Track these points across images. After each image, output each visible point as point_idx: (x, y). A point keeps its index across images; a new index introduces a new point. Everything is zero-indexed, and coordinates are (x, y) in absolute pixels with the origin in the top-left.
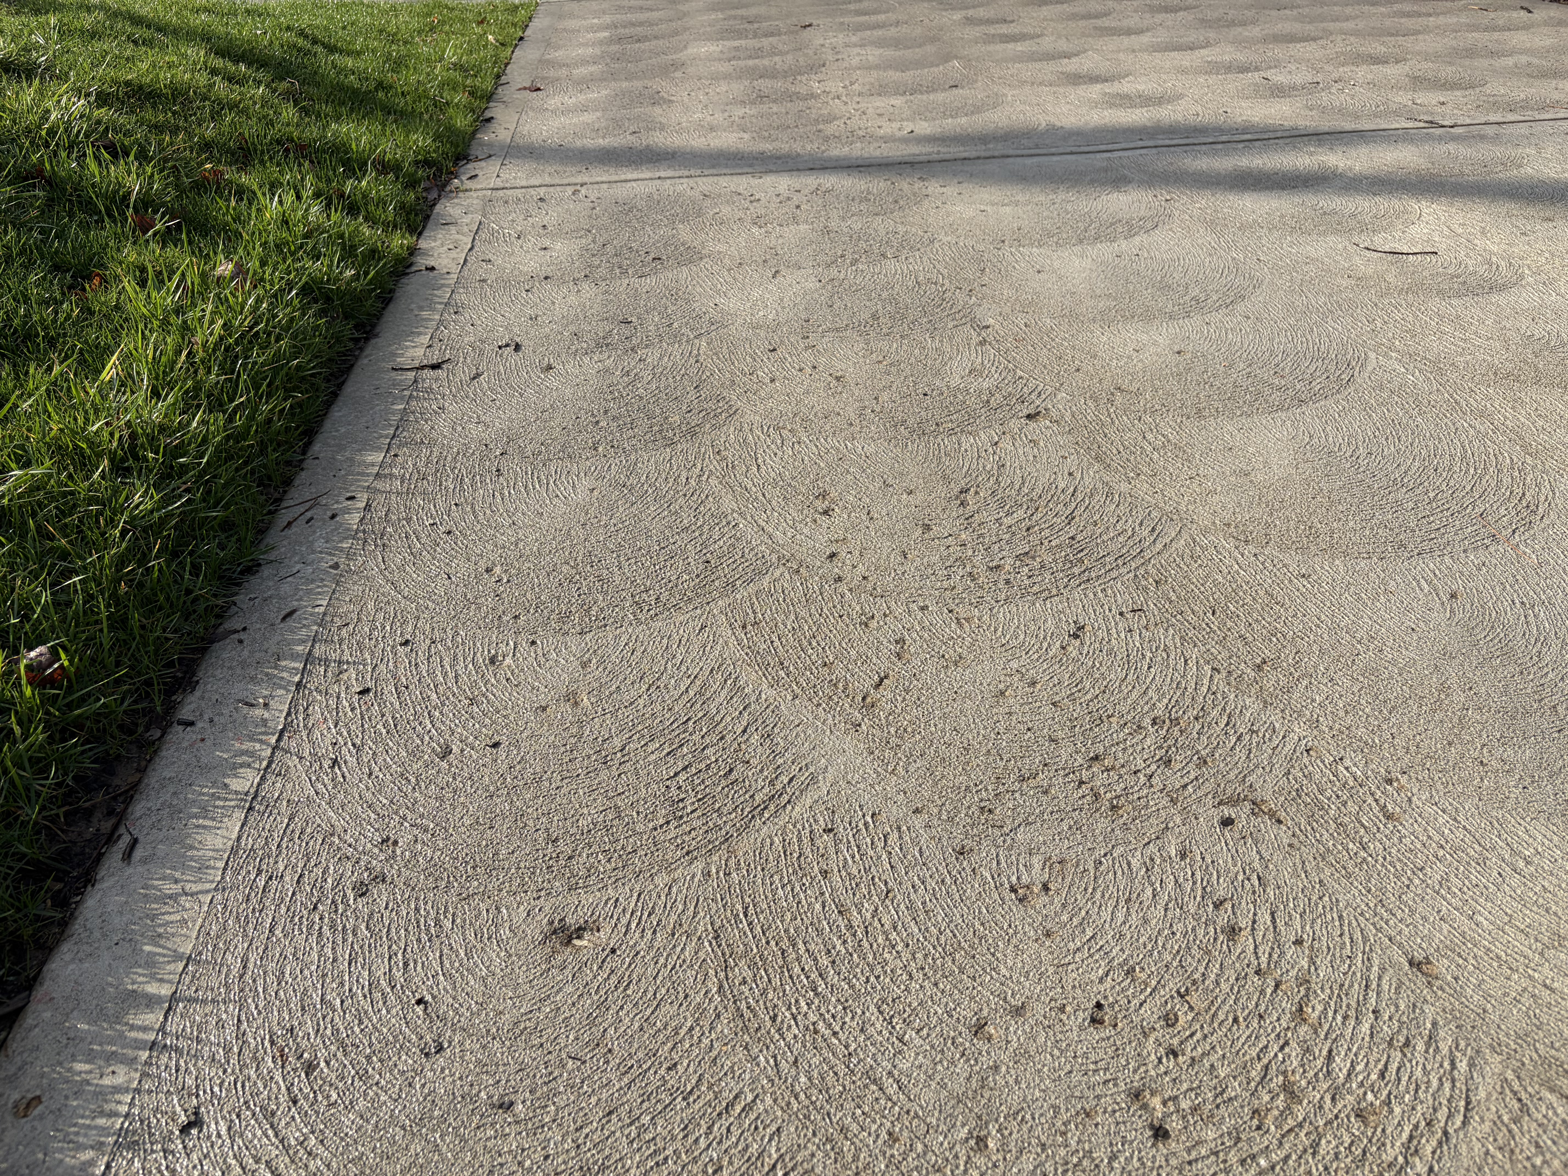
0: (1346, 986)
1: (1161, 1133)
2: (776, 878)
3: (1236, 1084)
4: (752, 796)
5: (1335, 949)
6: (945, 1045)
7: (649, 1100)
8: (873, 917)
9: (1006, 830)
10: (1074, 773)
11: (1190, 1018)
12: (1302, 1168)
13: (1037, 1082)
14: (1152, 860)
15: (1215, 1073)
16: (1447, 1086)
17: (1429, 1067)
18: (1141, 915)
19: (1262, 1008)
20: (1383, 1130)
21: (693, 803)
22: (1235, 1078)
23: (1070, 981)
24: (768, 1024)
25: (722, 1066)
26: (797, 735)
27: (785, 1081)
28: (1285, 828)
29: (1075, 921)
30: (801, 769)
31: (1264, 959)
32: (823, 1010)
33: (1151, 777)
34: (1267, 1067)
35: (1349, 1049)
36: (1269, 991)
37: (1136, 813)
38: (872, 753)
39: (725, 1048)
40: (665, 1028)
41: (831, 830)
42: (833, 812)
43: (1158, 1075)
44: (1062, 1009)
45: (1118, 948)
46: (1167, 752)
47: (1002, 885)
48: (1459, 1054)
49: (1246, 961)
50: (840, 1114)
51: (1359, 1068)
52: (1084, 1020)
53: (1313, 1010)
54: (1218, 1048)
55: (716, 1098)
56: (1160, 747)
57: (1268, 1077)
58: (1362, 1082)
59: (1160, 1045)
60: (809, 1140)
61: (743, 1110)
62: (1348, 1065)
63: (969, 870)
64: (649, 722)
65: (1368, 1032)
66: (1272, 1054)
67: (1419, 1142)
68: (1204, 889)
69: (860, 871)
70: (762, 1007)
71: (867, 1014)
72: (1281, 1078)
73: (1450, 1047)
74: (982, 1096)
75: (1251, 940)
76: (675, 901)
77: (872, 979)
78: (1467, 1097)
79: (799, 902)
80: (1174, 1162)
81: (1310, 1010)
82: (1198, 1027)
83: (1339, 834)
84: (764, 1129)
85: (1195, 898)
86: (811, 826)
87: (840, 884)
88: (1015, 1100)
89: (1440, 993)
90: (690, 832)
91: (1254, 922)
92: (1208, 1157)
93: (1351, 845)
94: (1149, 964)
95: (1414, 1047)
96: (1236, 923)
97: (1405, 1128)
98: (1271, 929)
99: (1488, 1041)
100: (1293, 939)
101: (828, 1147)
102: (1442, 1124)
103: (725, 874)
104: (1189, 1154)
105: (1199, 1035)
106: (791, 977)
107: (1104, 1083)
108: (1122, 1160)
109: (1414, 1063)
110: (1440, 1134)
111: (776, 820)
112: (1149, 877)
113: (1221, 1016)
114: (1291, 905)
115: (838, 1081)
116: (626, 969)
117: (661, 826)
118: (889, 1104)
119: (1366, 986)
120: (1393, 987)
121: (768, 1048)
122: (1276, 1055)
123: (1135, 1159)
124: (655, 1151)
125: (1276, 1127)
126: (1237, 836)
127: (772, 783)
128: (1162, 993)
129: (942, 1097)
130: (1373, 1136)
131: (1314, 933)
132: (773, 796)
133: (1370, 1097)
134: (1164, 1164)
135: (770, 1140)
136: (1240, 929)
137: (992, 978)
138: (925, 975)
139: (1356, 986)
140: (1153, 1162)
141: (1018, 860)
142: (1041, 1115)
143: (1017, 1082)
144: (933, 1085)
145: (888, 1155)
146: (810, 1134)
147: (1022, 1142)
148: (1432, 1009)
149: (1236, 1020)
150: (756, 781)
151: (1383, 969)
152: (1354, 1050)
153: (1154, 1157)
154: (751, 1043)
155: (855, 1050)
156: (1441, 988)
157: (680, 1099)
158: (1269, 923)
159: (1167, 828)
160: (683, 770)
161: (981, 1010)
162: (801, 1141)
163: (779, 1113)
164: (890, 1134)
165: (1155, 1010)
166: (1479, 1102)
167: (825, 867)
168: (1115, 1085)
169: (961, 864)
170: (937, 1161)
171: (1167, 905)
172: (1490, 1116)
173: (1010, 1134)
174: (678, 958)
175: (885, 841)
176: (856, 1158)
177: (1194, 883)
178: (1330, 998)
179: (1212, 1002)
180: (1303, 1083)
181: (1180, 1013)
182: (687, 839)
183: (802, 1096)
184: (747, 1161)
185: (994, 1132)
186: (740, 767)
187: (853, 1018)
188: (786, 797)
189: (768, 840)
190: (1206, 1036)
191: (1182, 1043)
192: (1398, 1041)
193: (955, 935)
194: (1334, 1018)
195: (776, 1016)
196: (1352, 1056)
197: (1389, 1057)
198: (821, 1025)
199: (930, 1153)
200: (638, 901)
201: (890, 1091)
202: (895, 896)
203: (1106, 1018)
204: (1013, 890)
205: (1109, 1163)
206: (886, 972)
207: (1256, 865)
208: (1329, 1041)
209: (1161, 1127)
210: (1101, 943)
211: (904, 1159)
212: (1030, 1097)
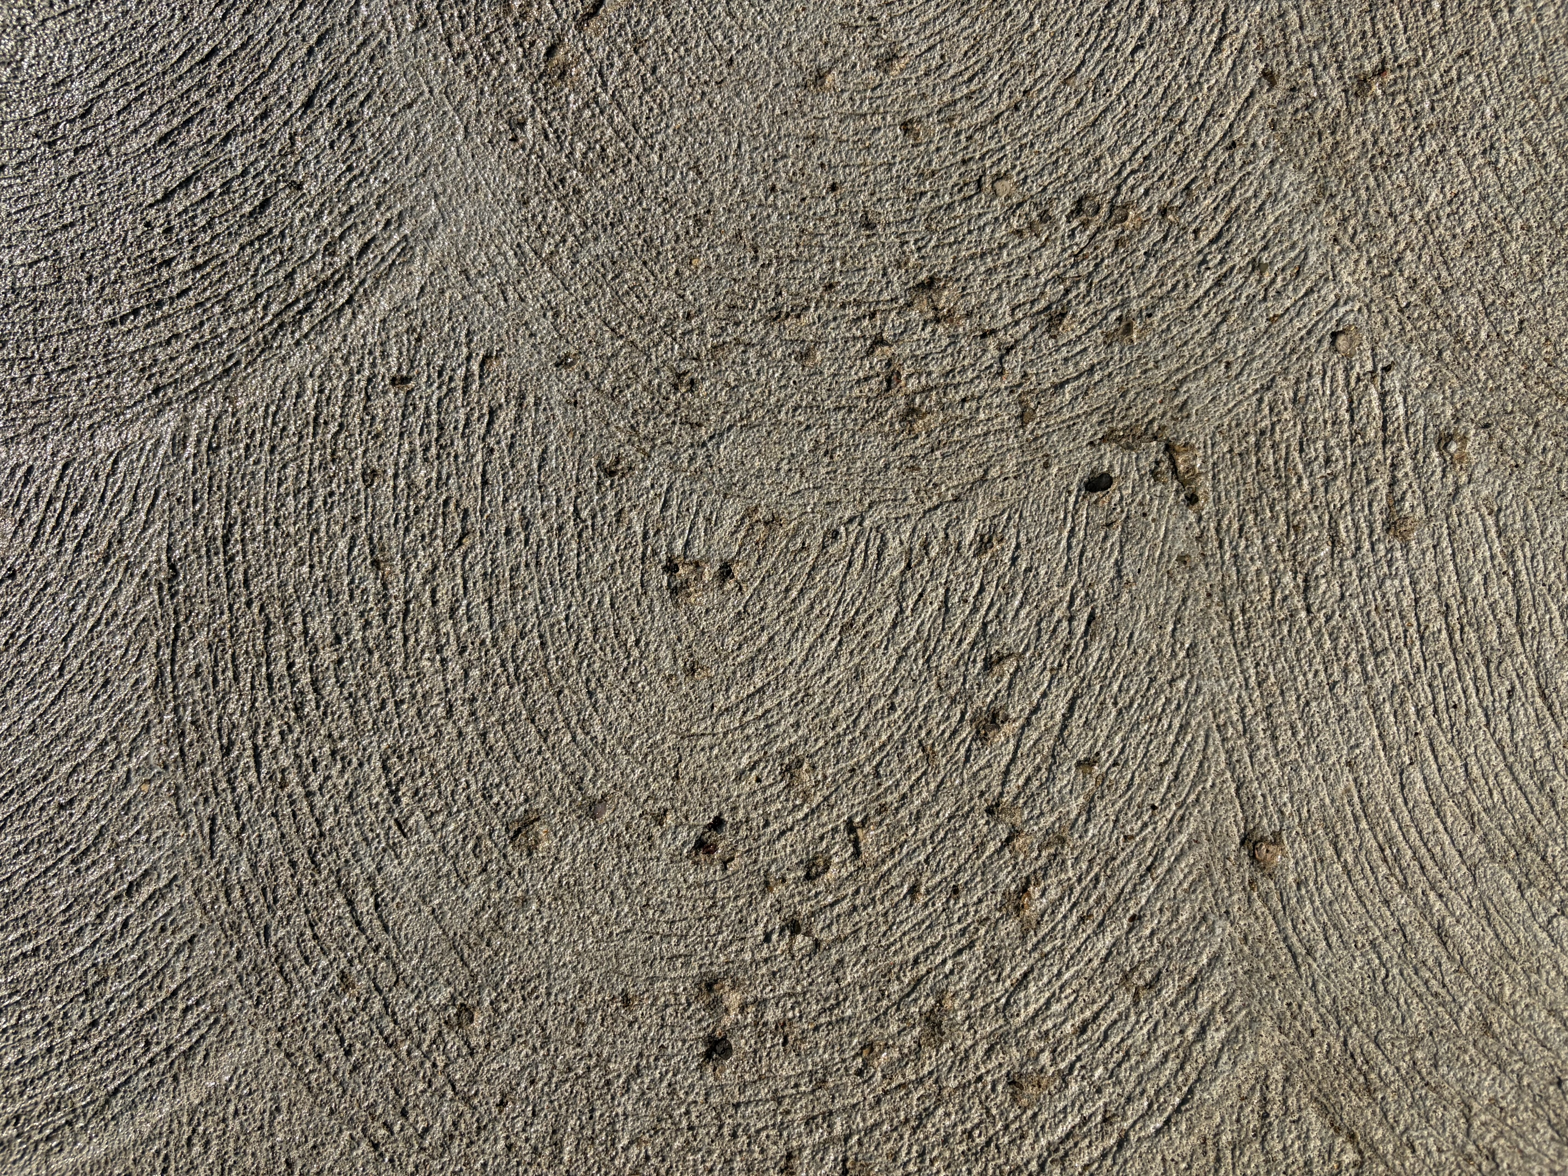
0: (1118, 862)
1: (719, 1049)
2: (291, 471)
3: (860, 998)
4: (290, 276)
5: (1140, 787)
6: (463, 848)
7: (26, 852)
8: (425, 583)
9: (703, 433)
10: (873, 315)
11: (844, 873)
12: (890, 1145)
13: (575, 937)
14: (926, 546)
15: (840, 974)
16: (1172, 1065)
17: (1161, 1029)
18: (856, 660)
19: (964, 877)
20: (1035, 1115)
21: (185, 274)
22: (862, 988)
23: (692, 767)
24: (217, 756)
25: (136, 818)
26: (403, 132)
27: (219, 863)
28: (1192, 518)
29: (747, 651)
30: (388, 223)
31: (1015, 783)
32: (302, 749)
33: (1008, 350)
34: (918, 981)
35: (1060, 974)
36: (991, 848)
37: (943, 436)
38: (526, 203)
39: (145, 788)
40: (66, 735)
41: (405, 380)
42: (418, 340)
43: (753, 960)
44: (659, 819)
45: (792, 720)
46: (1067, 291)
47: (655, 553)
48: (1220, 1019)
49: (983, 786)
50: (281, 933)
51: (1056, 1008)
52: (684, 844)
53: (1043, 895)
54: (863, 934)
55: (118, 869)
56: (1060, 279)
57: (913, 996)
58: (1047, 1033)
59: (779, 911)
60: (230, 963)
61: (150, 898)
62: (1042, 1001)
63: (611, 513)
64: (139, 48)
65: (1104, 952)
66: (939, 959)
67: (1076, 1145)
68: (985, 625)
69: (429, 481)
70: (214, 727)
71: (366, 767)
72: (932, 1001)
73: (1215, 1004)
74: (488, 945)
75: (1011, 747)
76: (120, 490)
77: (390, 706)
78: (1191, 1091)
79: (316, 531)
80: (715, 1099)
81: (1037, 895)
82: (850, 891)
83: (1281, 550)
84: (173, 933)
85: (961, 641)
86: (373, 365)
87: (389, 505)
88: (531, 961)
89: (1258, 903)
90: (168, 342)
91: (1036, 710)
92: (767, 1101)
93: (1287, 579)
94: (828, 760)
95: (1160, 991)
96: (1005, 707)
97: (1070, 1118)
98: (1056, 731)
99: (1281, 1006)
100: (1082, 756)
101: (253, 979)
102: (1126, 1125)
103: (210, 447)
104: (742, 1092)
105: (845, 905)
106: (269, 677)
107: (671, 959)
108: (647, 1080)
109: (1143, 1018)
110: (1112, 1141)
111: (320, 340)
112: (902, 583)
113: (895, 880)
114: (1115, 687)
115: (292, 876)
116: (27, 614)
117: (123, 319)
118: (355, 931)
119: (1149, 869)
120: (1191, 878)
121: (206, 800)
122: (944, 962)
123: (665, 1084)
124: (23, 935)
125: (884, 1077)
126: (1100, 518)
127: (330, 250)
128: (824, 819)
129: (432, 934)
130: (1013, 1122)
131: (1122, 751)
132: (325, 283)
133: (1045, 1058)
134: (701, 1099)
135: (178, 952)
136: (1006, 718)
137: (574, 739)
138: (472, 713)
139: (1133, 865)
140: (687, 1093)
141: (700, 505)
142: (562, 990)
143: (546, 930)
144: (426, 910)
145: (330, 1008)
146: (233, 953)
147: (519, 1027)
148: (1229, 929)
149: (913, 891)
150: (305, 238)
151: (1193, 842)
152: (1066, 976)
153: (692, 1086)
154: (184, 787)
155: (331, 829)
156: (1265, 899)
157: (67, 861)
158: (1058, 717)
159: (983, 479)
160: (180, 186)
161: (537, 794)
162: (219, 963)
163: (198, 912)
164: (343, 976)
165: (799, 847)
166: (1203, 1102)
167: (375, 464)
168: (685, 965)
169: (604, 497)
170: (394, 1031)
171: (905, 649)
172: (1204, 1128)
173: (508, 1010)
174: (107, 607)
175: (490, 423)
176: (286, 1003)
177: (975, 610)
178: (1079, 880)
179: (893, 851)
180: (961, 1015)
181: (836, 860)
182: (161, 358)
183: (236, 894)
184: (141, 977)
185: (487, 1004)
186: (284, 199)
187: (342, 771)
188: (347, 288)
189: (295, 385)
190: (855, 908)
191: (813, 914)
192: (1141, 975)
193: (543, 644)
194: (1065, 917)
195: (231, 743)
196: (1057, 985)
197: (1112, 999)
198: (293, 777)
199: (389, 1019)
200: (61, 479)
201: (362, 908)
202: (472, 547)
203: (721, 845)
204: (671, 568)
205: (627, 1081)
206: (414, 697)
207: (1100, 590)
208: (1036, 955)
209: (724, 1038)
210: (768, 704)
211: (350, 1019)
212: (555, 960)
